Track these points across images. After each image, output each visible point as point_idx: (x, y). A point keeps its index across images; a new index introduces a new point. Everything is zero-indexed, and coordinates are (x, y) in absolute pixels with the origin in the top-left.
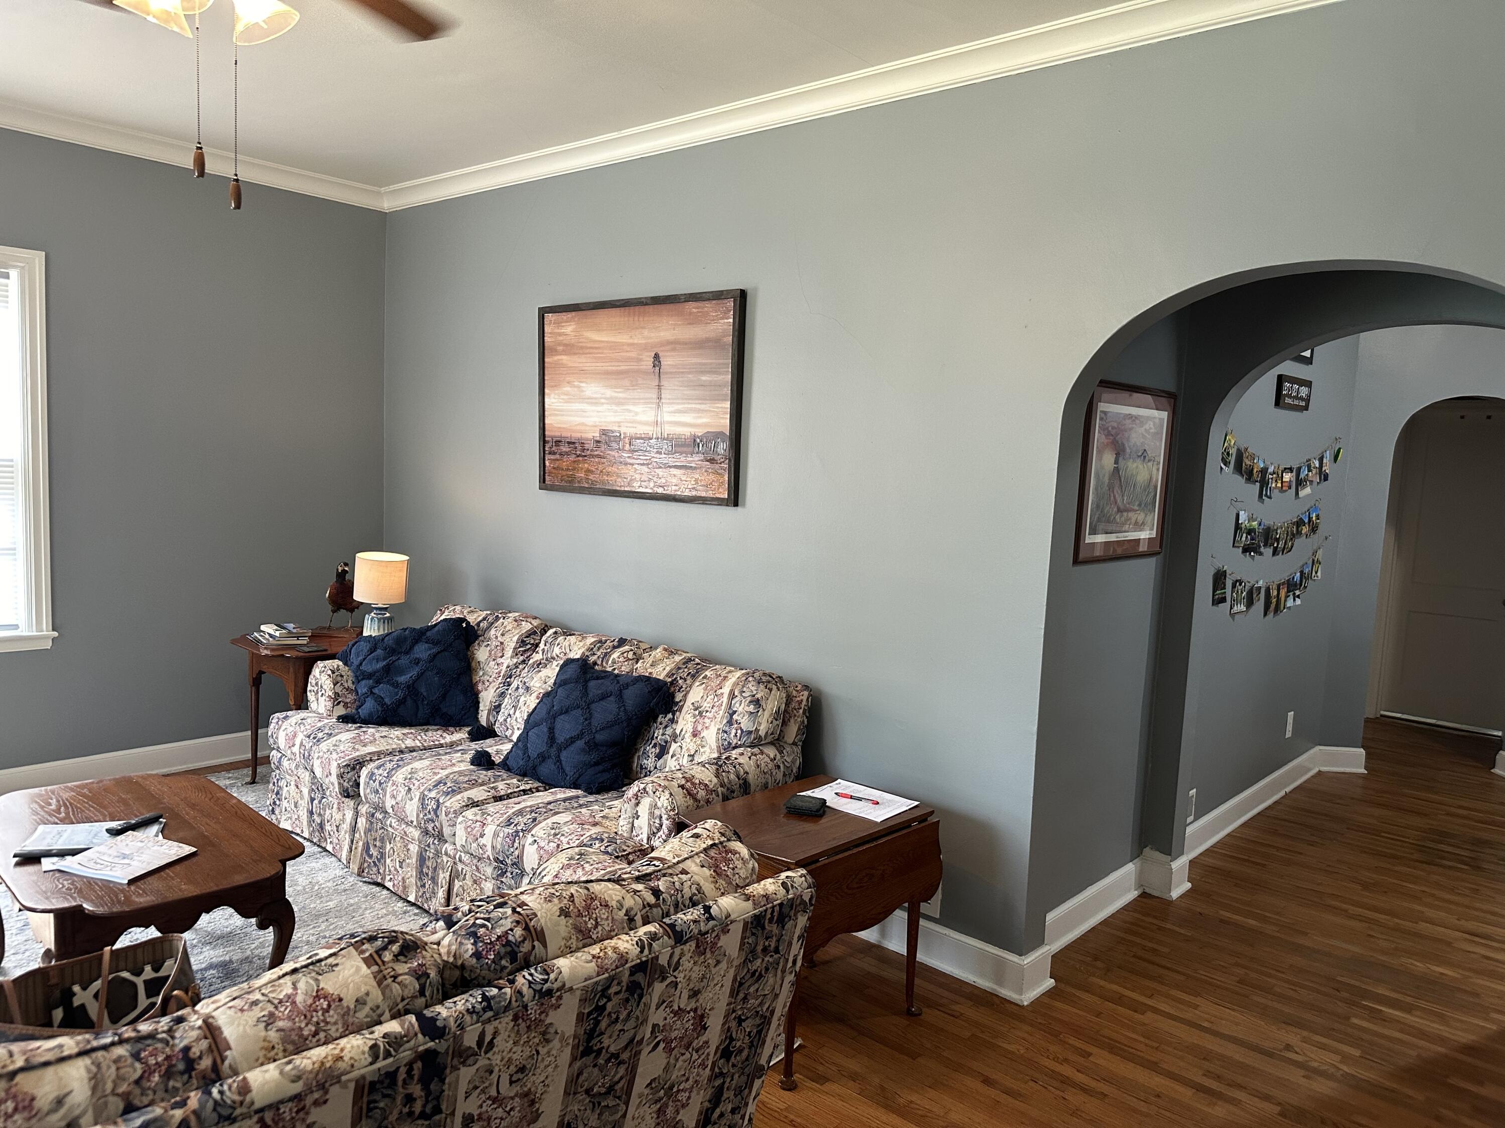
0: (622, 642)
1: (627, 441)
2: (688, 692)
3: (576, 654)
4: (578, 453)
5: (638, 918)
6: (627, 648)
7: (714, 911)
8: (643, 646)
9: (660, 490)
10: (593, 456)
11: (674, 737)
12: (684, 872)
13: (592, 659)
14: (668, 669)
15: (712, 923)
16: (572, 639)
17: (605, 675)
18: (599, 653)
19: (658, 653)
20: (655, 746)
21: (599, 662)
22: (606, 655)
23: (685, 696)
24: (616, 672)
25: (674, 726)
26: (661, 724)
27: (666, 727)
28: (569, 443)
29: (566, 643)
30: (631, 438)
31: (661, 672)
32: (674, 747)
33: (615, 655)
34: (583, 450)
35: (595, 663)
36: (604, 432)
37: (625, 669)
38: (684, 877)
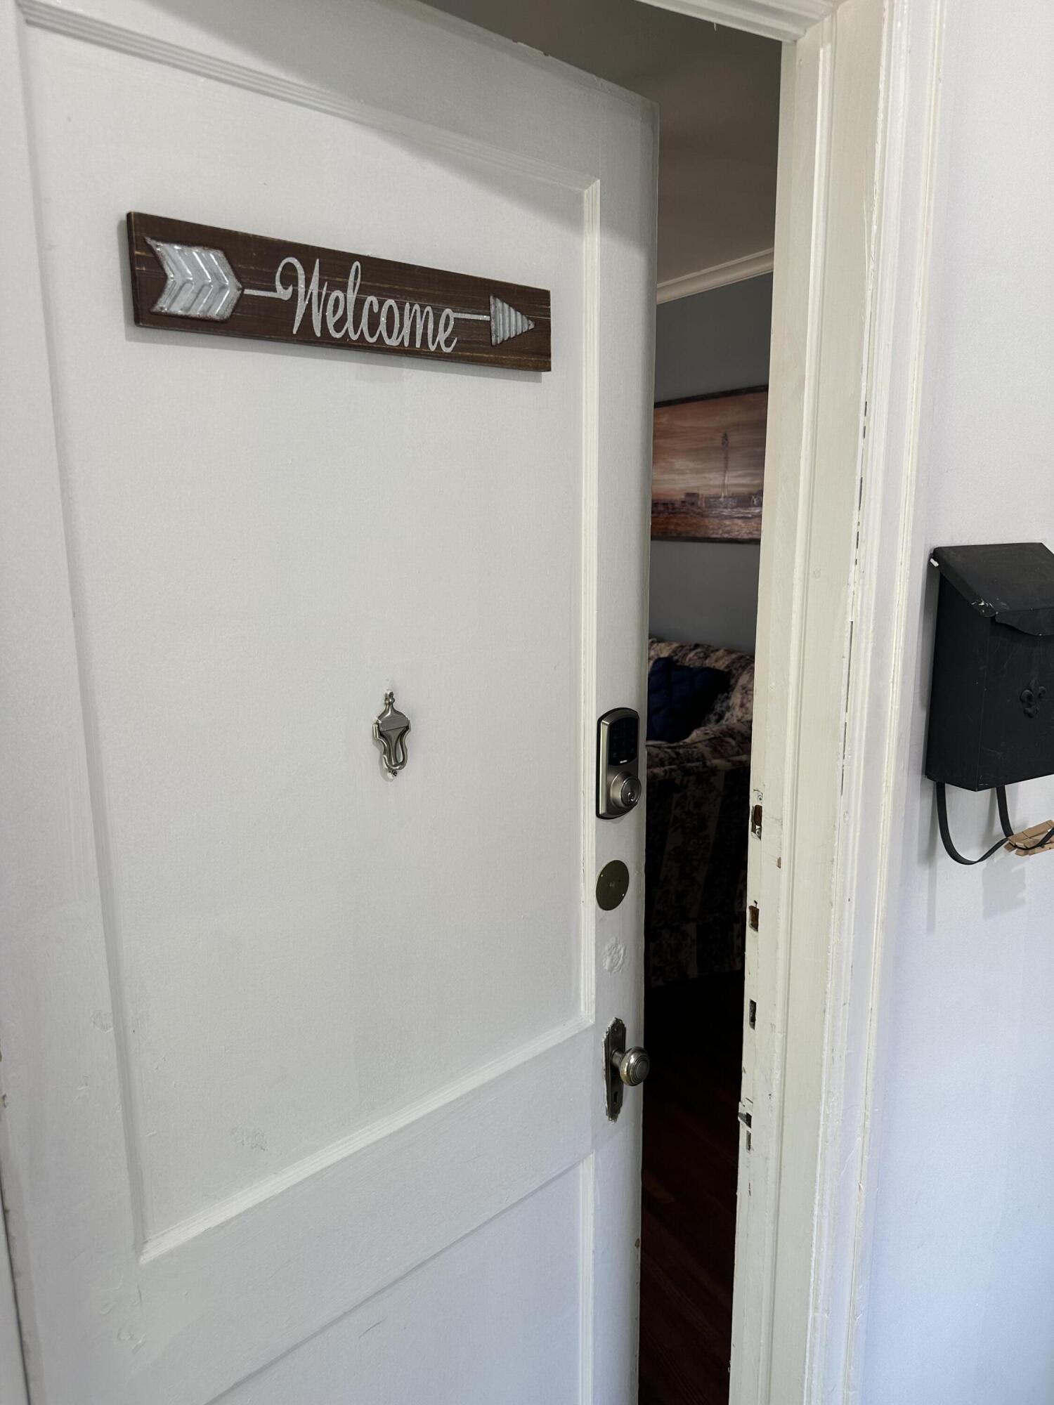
0: (697, 646)
1: (703, 500)
2: (738, 678)
3: (665, 654)
4: (670, 511)
5: (666, 763)
6: (699, 650)
7: (708, 763)
8: (712, 649)
9: (726, 536)
10: (681, 513)
11: (728, 708)
12: (695, 747)
13: (676, 658)
14: (727, 663)
15: (706, 769)
16: (662, 645)
17: (684, 668)
18: (680, 654)
19: (720, 653)
20: (715, 714)
21: (680, 660)
22: (685, 655)
23: (737, 682)
24: (691, 666)
25: (728, 701)
26: (720, 699)
27: (723, 702)
28: (664, 504)
29: (658, 648)
30: (706, 498)
31: (721, 665)
32: (728, 715)
33: (691, 655)
34: (673, 509)
35: (677, 661)
36: (688, 495)
37: (697, 664)
38: (695, 750)
